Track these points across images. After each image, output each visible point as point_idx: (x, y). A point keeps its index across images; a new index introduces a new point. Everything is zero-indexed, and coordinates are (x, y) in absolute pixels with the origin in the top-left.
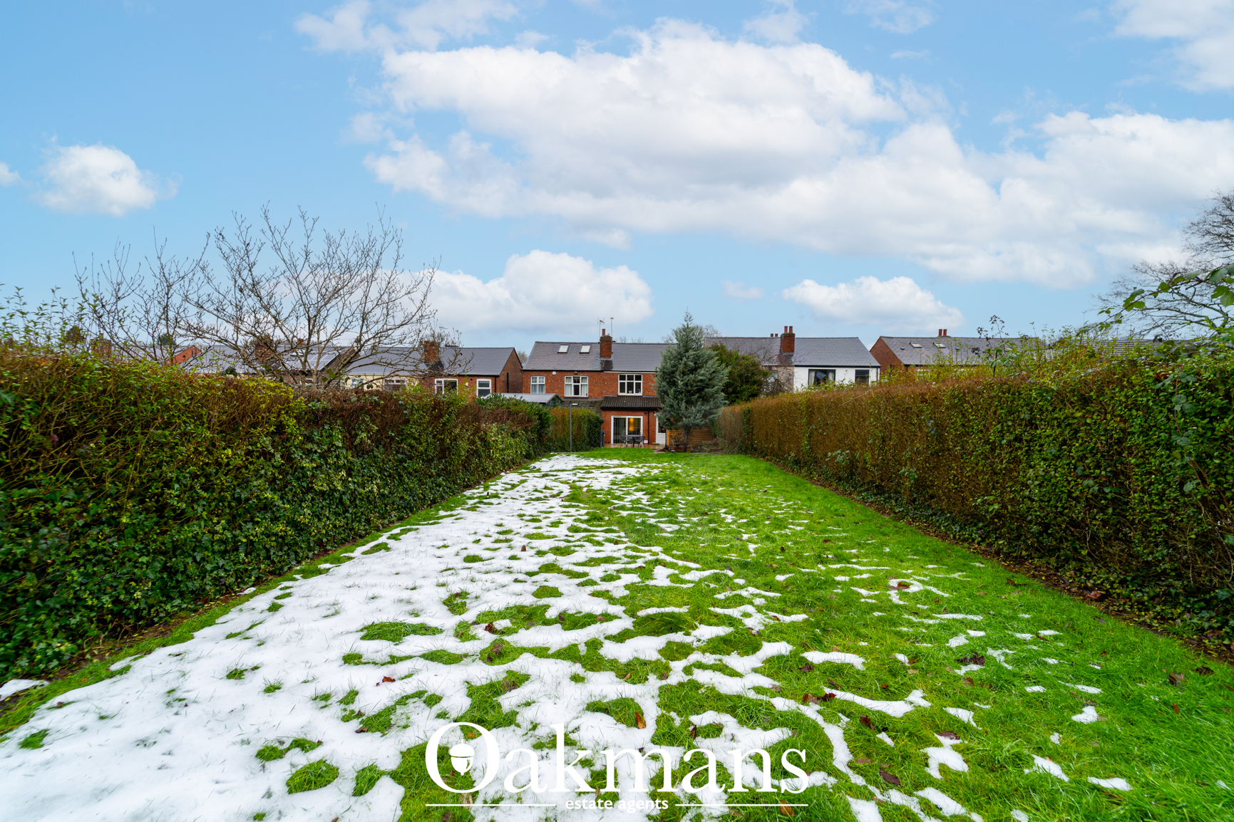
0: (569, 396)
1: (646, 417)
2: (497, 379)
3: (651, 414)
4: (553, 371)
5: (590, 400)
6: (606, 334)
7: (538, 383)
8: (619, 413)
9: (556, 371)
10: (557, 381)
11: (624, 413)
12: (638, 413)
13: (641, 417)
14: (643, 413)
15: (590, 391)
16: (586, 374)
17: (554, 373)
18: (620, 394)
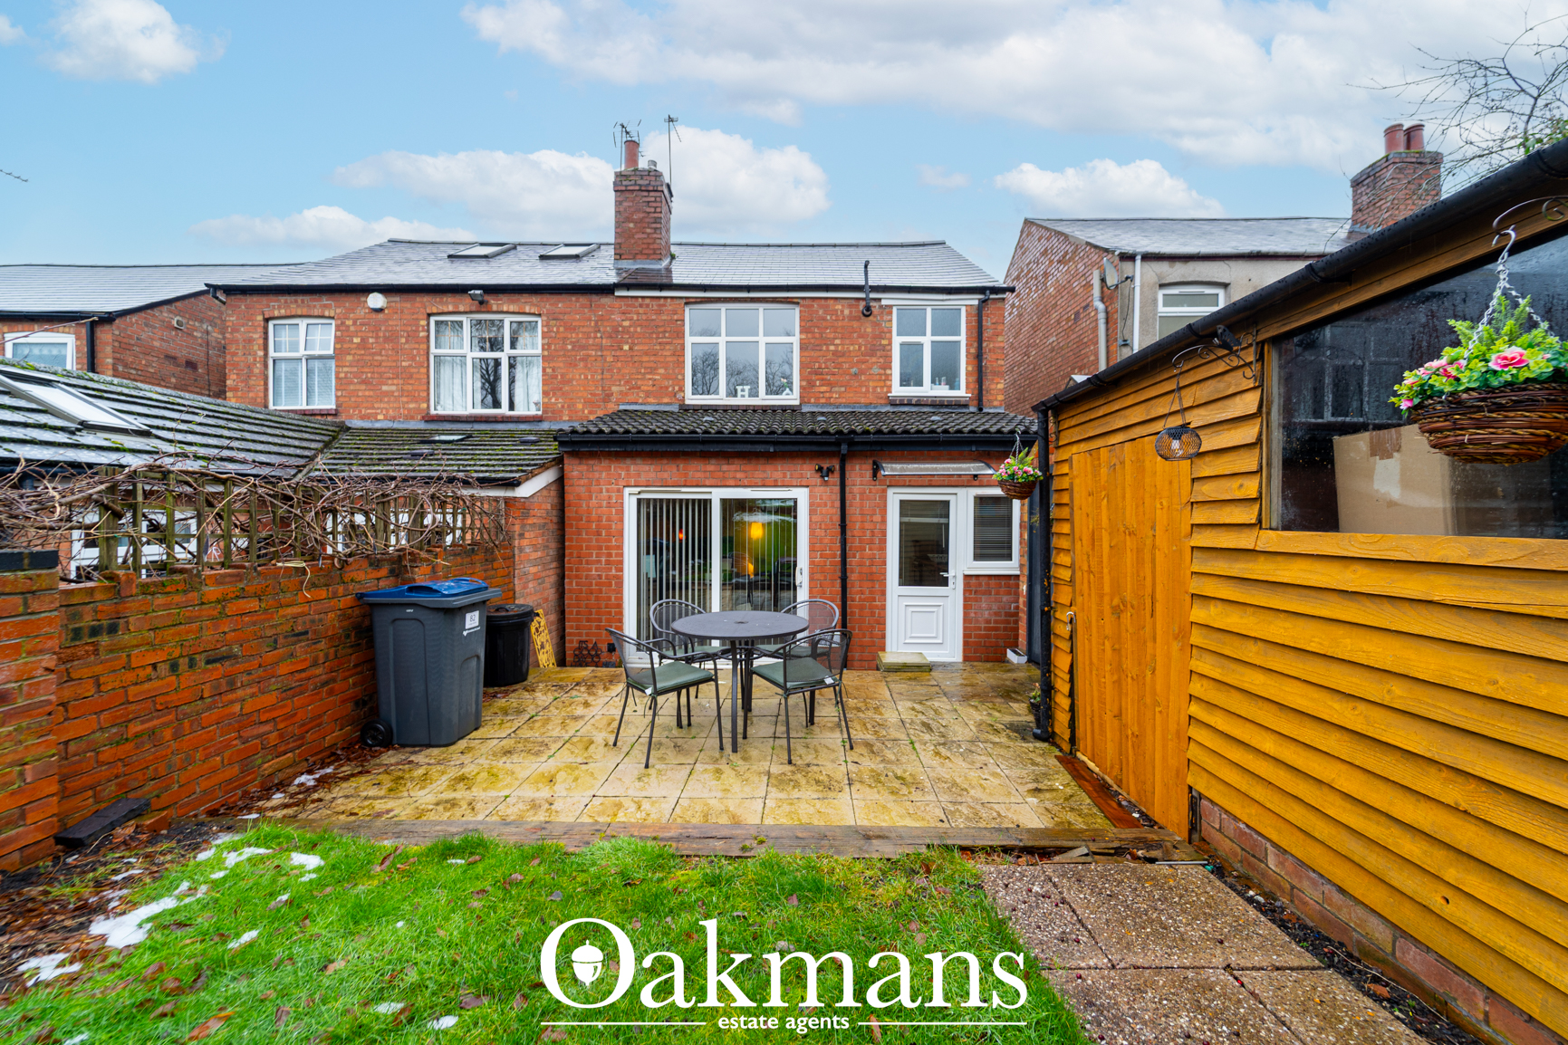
0: (459, 411)
1: (830, 493)
2: (105, 335)
3: (859, 473)
4: (366, 290)
5: (545, 426)
6: (643, 164)
7: (302, 352)
8: (670, 470)
9: (387, 290)
10: (392, 338)
11: (697, 469)
12: (777, 470)
13: (801, 495)
14: (807, 470)
15: (551, 384)
16: (529, 304)
17: (376, 300)
18: (692, 399)
